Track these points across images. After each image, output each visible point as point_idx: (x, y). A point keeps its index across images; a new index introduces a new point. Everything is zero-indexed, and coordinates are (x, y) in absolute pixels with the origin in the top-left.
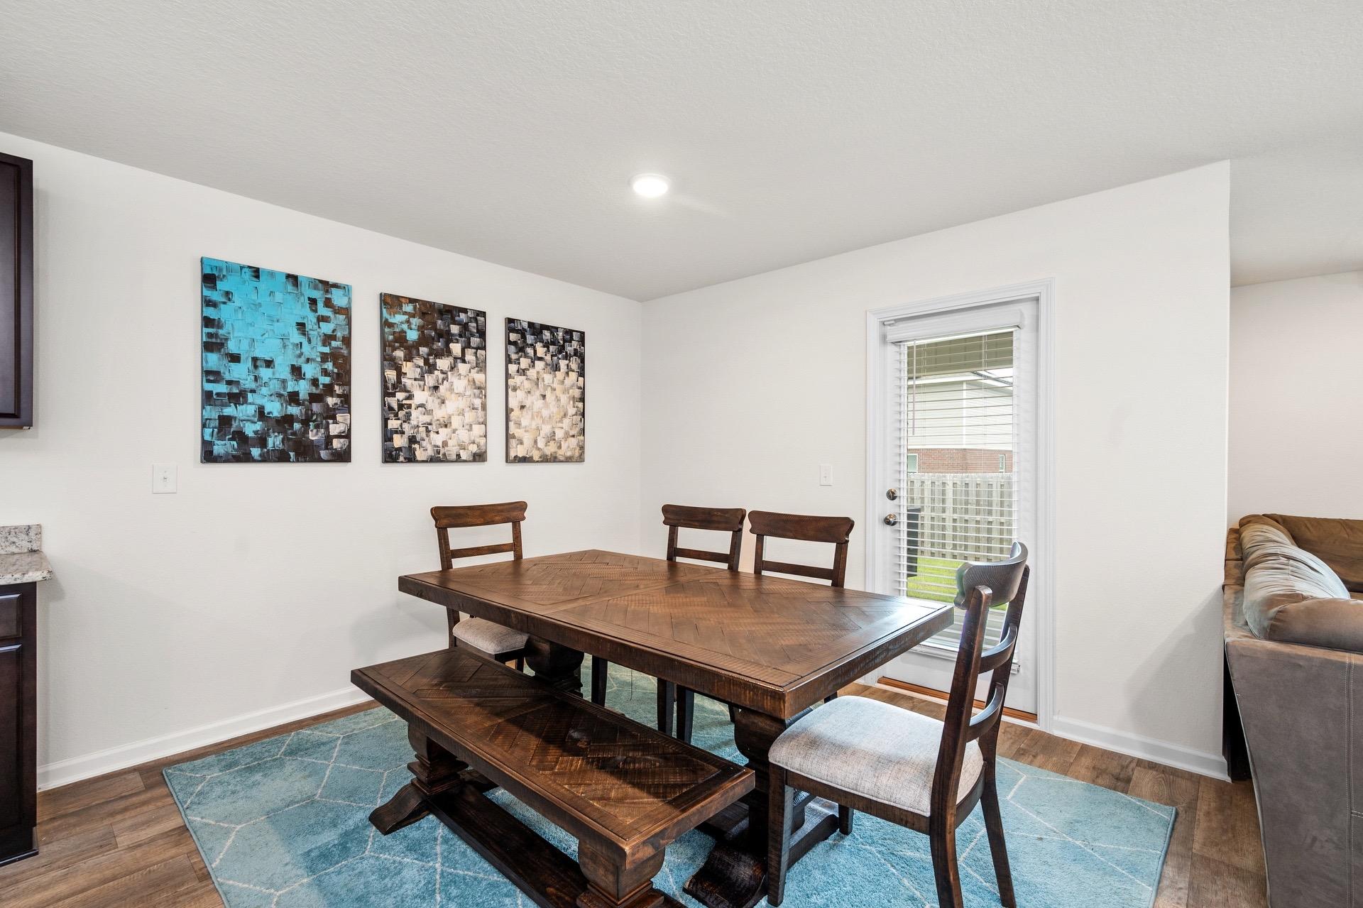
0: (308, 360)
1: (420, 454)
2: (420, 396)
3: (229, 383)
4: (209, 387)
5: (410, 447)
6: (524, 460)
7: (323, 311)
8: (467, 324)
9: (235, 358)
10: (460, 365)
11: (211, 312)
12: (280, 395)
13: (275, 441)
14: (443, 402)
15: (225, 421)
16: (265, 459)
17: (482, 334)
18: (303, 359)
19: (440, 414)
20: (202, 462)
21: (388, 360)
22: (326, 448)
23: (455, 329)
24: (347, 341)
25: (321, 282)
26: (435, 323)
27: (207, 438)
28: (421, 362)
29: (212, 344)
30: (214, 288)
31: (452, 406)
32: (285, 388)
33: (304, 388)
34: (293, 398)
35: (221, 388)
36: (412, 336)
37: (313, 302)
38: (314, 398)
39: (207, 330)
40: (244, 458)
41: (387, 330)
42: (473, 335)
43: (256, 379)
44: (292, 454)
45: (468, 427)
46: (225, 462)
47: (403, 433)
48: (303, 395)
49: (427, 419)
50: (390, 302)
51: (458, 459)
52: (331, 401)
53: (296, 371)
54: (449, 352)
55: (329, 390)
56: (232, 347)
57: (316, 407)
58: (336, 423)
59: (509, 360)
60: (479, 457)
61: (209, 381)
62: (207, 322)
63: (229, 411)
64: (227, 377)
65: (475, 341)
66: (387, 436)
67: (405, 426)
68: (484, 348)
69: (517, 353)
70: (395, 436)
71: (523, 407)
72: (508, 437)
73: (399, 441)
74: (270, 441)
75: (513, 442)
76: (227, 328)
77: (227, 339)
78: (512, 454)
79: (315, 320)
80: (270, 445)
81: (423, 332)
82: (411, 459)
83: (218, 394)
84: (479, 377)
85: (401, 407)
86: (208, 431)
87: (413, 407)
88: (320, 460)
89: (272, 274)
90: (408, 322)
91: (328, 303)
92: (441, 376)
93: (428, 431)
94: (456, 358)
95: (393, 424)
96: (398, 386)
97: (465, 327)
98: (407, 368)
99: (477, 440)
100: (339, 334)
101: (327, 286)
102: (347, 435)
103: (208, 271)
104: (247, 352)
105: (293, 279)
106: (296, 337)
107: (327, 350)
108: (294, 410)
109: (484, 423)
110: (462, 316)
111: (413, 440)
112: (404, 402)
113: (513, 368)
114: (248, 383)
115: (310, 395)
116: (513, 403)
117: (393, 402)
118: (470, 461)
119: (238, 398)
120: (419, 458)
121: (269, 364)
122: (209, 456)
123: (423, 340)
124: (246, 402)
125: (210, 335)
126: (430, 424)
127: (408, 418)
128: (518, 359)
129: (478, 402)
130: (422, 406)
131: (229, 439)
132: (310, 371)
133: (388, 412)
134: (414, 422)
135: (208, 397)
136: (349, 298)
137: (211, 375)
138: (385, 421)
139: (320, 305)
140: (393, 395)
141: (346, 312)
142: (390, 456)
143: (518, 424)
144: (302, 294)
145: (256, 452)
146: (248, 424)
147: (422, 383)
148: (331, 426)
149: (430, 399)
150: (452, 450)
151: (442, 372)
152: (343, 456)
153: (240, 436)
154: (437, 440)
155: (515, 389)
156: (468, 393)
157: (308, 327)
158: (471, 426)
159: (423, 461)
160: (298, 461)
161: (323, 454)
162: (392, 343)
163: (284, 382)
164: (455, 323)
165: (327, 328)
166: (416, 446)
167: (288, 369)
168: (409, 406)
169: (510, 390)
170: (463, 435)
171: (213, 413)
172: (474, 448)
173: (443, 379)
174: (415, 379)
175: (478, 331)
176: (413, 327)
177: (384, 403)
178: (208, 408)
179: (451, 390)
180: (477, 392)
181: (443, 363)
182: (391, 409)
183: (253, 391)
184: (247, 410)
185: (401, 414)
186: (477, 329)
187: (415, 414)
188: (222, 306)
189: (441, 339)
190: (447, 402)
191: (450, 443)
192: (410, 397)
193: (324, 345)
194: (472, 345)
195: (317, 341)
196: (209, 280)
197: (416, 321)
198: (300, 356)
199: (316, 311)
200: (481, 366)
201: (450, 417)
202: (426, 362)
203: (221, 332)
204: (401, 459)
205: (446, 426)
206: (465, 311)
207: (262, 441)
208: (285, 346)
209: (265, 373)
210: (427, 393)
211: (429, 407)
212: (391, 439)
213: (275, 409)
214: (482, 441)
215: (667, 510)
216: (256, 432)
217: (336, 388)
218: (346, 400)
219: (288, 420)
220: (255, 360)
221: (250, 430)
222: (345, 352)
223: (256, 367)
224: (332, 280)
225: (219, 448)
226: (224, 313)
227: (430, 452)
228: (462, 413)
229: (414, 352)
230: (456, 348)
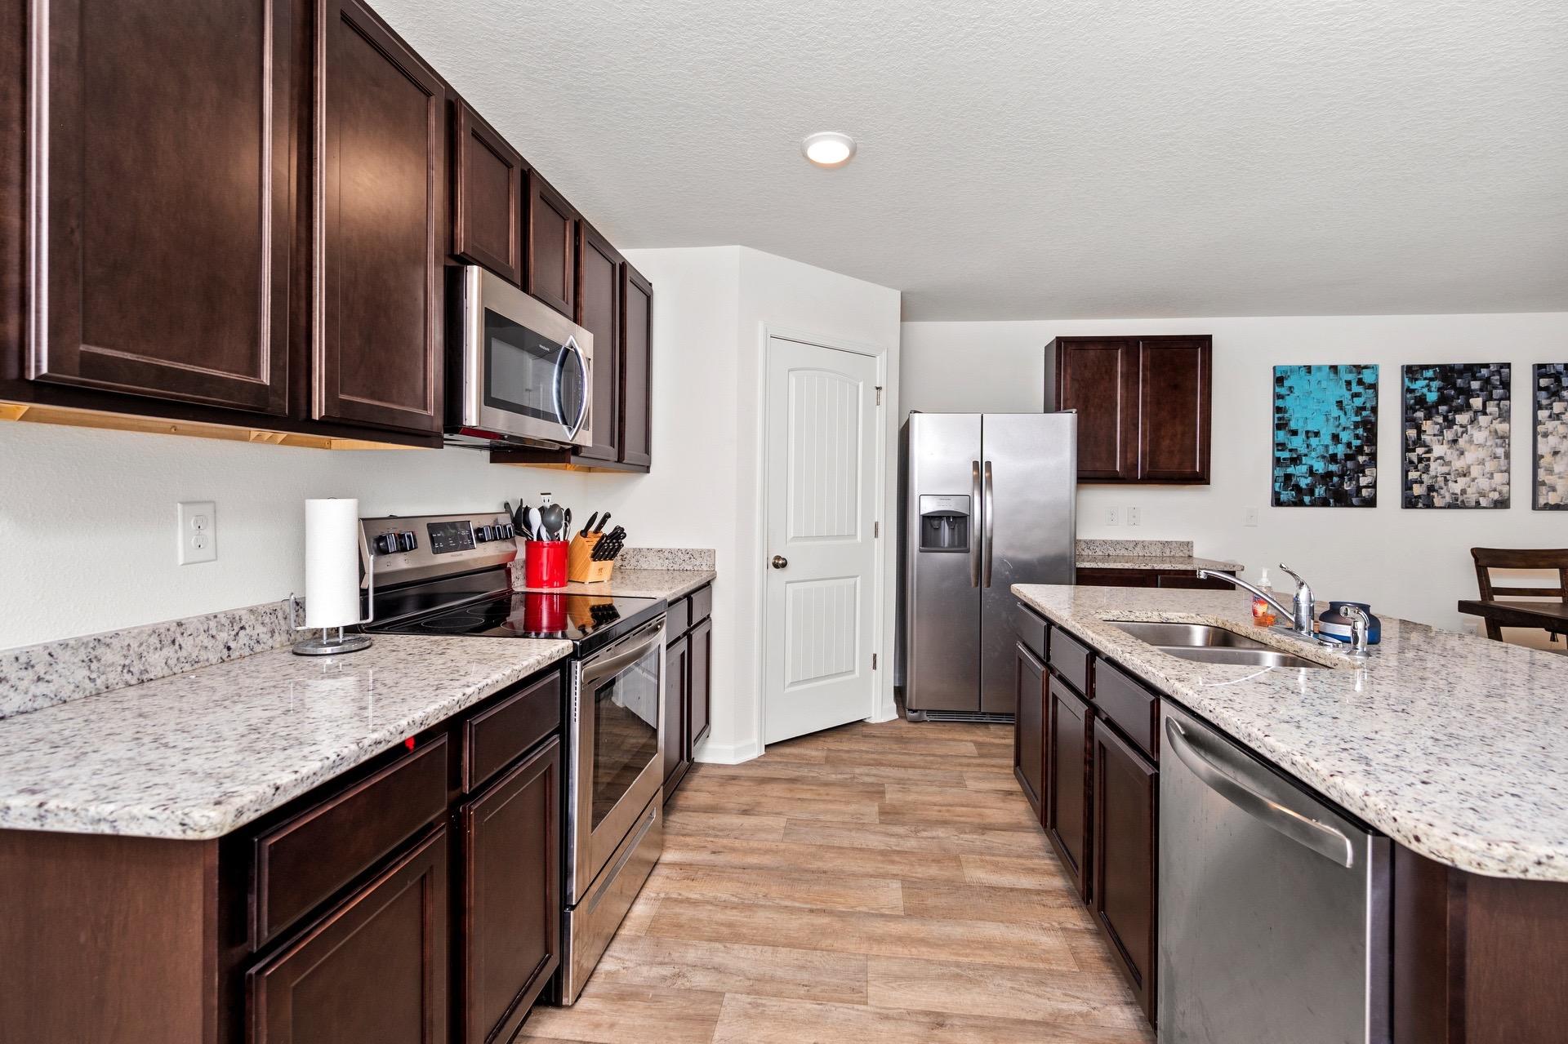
0: (1344, 429)
1: (1437, 501)
2: (1438, 450)
3: (1291, 450)
4: (1278, 454)
5: (1428, 495)
6: (1548, 507)
7: (1356, 388)
8: (1489, 378)
9: (1295, 433)
10: (1482, 419)
11: (1280, 403)
12: (1323, 457)
13: (1320, 491)
14: (1462, 453)
15: (1288, 477)
16: (1313, 504)
17: (1506, 385)
18: (1341, 428)
19: (1458, 464)
20: (1272, 506)
21: (1409, 421)
22: (1357, 496)
23: (1475, 385)
24: (1374, 410)
25: (1355, 366)
26: (1455, 384)
27: (1277, 489)
28: (1440, 420)
29: (1280, 425)
30: (1283, 386)
31: (1470, 457)
32: (1327, 451)
33: (1340, 450)
34: (1333, 458)
35: (1286, 455)
36: (1432, 397)
37: (1349, 383)
38: (1348, 457)
39: (1277, 416)
40: (1299, 503)
41: (1409, 396)
42: (1495, 387)
43: (1308, 446)
44: (1332, 501)
45: (1488, 475)
46: (1289, 505)
47: (1421, 482)
48: (1340, 456)
49: (1445, 469)
50: (1411, 372)
51: (1478, 505)
52: (1361, 459)
53: (1336, 438)
54: (1468, 407)
55: (1360, 450)
56: (1293, 425)
57: (1350, 464)
58: (1364, 476)
59: (1537, 406)
60: (1502, 503)
61: (1278, 450)
62: (1278, 410)
63: (1290, 470)
64: (1290, 447)
65: (1498, 393)
66: (1407, 485)
67: (1425, 477)
68: (1509, 398)
69: (1549, 398)
70: (1414, 486)
71: (1556, 453)
72: (1536, 484)
73: (1418, 490)
74: (1317, 491)
75: (1543, 490)
76: (1290, 411)
77: (1289, 420)
78: (1542, 501)
79: (1350, 397)
80: (1317, 494)
81: (1442, 393)
82: (1430, 505)
83: (1284, 459)
84: (1502, 427)
85: (1420, 460)
86: (1278, 485)
87: (1432, 459)
88: (1352, 505)
89: (1319, 368)
90: (1428, 385)
91: (1360, 382)
92: (1460, 430)
93: (1446, 480)
94: (1476, 412)
95: (1413, 475)
96: (1419, 442)
97: (1487, 381)
98: (1428, 426)
99: (1499, 488)
100: (1368, 405)
101: (1359, 368)
102: (1373, 485)
103: (1278, 375)
104: (1303, 427)
105: (1334, 369)
106: (1336, 412)
107: (1358, 419)
108: (1333, 468)
109: (1508, 471)
110: (1484, 371)
111: (1431, 489)
112: (1423, 456)
113: (1543, 414)
114: (1303, 450)
115: (1345, 455)
116: (1543, 449)
117: (1413, 457)
118: (1491, 508)
119: (1296, 461)
120: (1436, 505)
121: (1317, 434)
122: (1277, 502)
123: (1443, 400)
124: (1301, 463)
125: (1279, 419)
126: (1449, 474)
127: (1427, 470)
128: (1551, 404)
129: (1500, 451)
130: (1441, 458)
131: (1291, 490)
132: (1345, 437)
133: (1407, 465)
134: (1432, 472)
135: (1277, 462)
136: (1377, 375)
137: (1279, 446)
138: (1405, 473)
139: (1354, 385)
140: (1414, 450)
141: (1374, 387)
142: (1410, 502)
143: (1550, 471)
144: (1341, 379)
145: (1307, 499)
146: (1302, 479)
147: (1441, 438)
148: (1361, 479)
149: (1449, 452)
150: (1471, 495)
151: (1462, 426)
152: (1371, 503)
153: (1297, 488)
154: (1456, 488)
155: (1545, 435)
156: (1489, 443)
157: (1345, 403)
158: (1492, 474)
159: (1441, 508)
160: (1336, 506)
161: (1354, 500)
162: (1414, 408)
163: (1327, 447)
164: (1475, 379)
165: (1358, 402)
166: (1435, 494)
167: (1329, 437)
168: (1428, 459)
169: (1539, 437)
170: (1484, 483)
171: (1280, 472)
172: (1495, 496)
173: (1463, 433)
174: (1434, 435)
175: (1502, 382)
176: (1433, 389)
177: (1404, 458)
178: (1278, 468)
179: (1471, 441)
180: (1499, 441)
181: (1462, 418)
182: (1411, 462)
183: (1306, 455)
184: (1303, 469)
185: (1420, 466)
186: (1501, 381)
187: (1433, 465)
188: (1287, 397)
189: (1460, 397)
190: (1466, 453)
191: (1469, 491)
192: (1430, 451)
193: (1356, 415)
194: (1494, 397)
195: (1351, 413)
196: (1279, 381)
197: (1435, 384)
198: (1338, 426)
199: (1350, 390)
200: (1505, 416)
201: (1469, 467)
202: (1446, 418)
203: (1286, 415)
204: (1420, 505)
205: (1465, 475)
206: (1487, 366)
207: (1311, 492)
208: (1328, 420)
209: (1314, 441)
210: (1445, 446)
211: (1447, 459)
212: (1411, 489)
213: (1320, 467)
214: (1505, 489)
216: (1307, 485)
217: (1366, 448)
218: (1373, 458)
219: (1329, 475)
220: (1307, 432)
221: (1304, 483)
222: (1373, 419)
223: (1308, 438)
224: (1363, 363)
225: (1284, 497)
226: (1289, 403)
227: (1448, 499)
228: (1482, 463)
229: (1434, 411)
230: (1476, 403)
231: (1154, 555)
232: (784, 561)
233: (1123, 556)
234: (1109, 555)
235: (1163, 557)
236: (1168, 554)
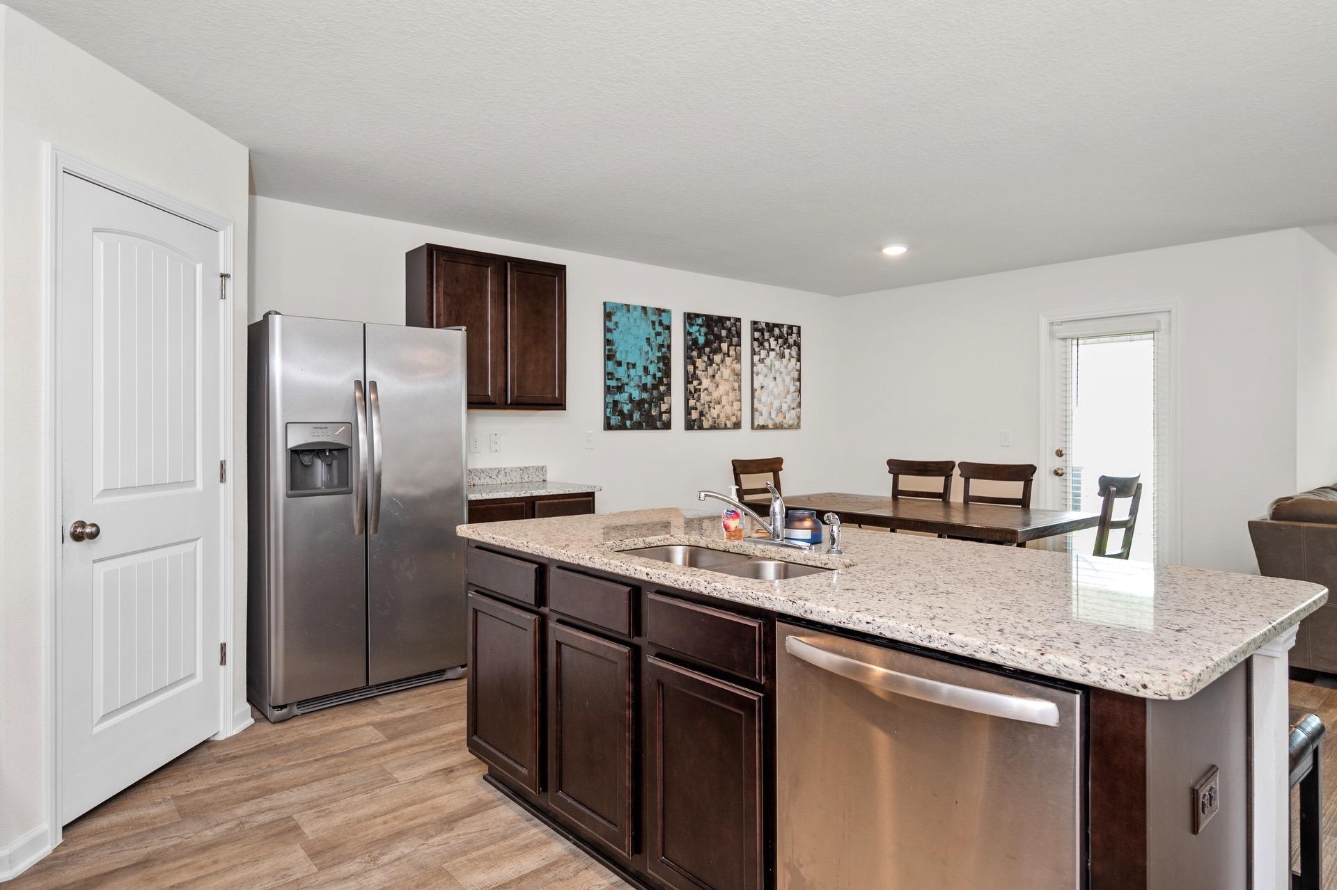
0: (651, 362)
1: (706, 424)
2: (706, 383)
3: (617, 379)
4: (609, 382)
5: (700, 418)
6: (763, 427)
7: (659, 329)
8: (730, 329)
9: (619, 364)
10: (728, 360)
11: (609, 336)
12: (638, 386)
13: (636, 416)
14: (717, 386)
15: (616, 403)
16: (632, 428)
17: (739, 335)
18: (649, 362)
19: (716, 395)
20: (604, 429)
21: (689, 359)
22: (659, 421)
23: (724, 333)
24: (669, 347)
25: (657, 309)
26: (713, 331)
27: (608, 415)
28: (705, 358)
29: (609, 356)
30: (611, 320)
31: (724, 387)
32: (641, 381)
33: (649, 380)
34: (644, 388)
35: (613, 383)
36: (701, 340)
37: (653, 323)
38: (655, 387)
39: (607, 347)
40: (622, 427)
41: (689, 338)
42: (734, 336)
43: (629, 376)
44: (644, 424)
45: (730, 404)
46: (616, 429)
47: (696, 409)
48: (649, 386)
49: (708, 398)
50: (690, 318)
51: (726, 428)
52: (662, 388)
53: (646, 369)
54: (720, 349)
55: (661, 382)
56: (619, 357)
57: (655, 393)
58: (664, 403)
59: (753, 353)
60: (737, 426)
61: (609, 379)
62: (608, 342)
63: (617, 397)
64: (616, 376)
65: (735, 340)
66: (688, 411)
67: (698, 403)
68: (740, 345)
69: (759, 347)
70: (693, 411)
71: (762, 387)
72: (753, 410)
73: (695, 415)
74: (635, 415)
75: (756, 414)
76: (616, 345)
77: (616, 352)
78: (756, 424)
79: (654, 335)
80: (635, 419)
81: (707, 337)
82: (701, 428)
83: (613, 387)
84: (736, 366)
85: (696, 390)
86: (608, 410)
87: (702, 390)
88: (656, 428)
89: (635, 307)
90: (699, 331)
91: (661, 323)
92: (716, 367)
93: (709, 407)
94: (724, 354)
95: (692, 403)
96: (695, 377)
97: (729, 330)
98: (699, 363)
99: (736, 413)
100: (666, 344)
101: (660, 311)
102: (669, 411)
103: (608, 310)
104: (625, 359)
105: (644, 309)
106: (646, 348)
107: (660, 354)
108: (645, 396)
109: (740, 400)
110: (728, 323)
111: (702, 414)
112: (697, 387)
113: (756, 358)
114: (625, 380)
115: (652, 385)
116: (756, 386)
117: (691, 387)
118: (732, 429)
119: (620, 389)
120: (705, 427)
121: (634, 366)
122: (608, 426)
123: (708, 343)
124: (624, 391)
125: (609, 350)
126: (711, 402)
127: (699, 400)
128: (759, 351)
129: (736, 385)
130: (706, 389)
131: (618, 415)
132: (652, 369)
133: (689, 395)
134: (702, 401)
135: (608, 389)
136: (670, 319)
137: (609, 375)
138: (687, 401)
139: (657, 324)
140: (691, 383)
141: (668, 328)
142: (690, 426)
143: (760, 400)
144: (649, 319)
145: (628, 423)
146: (625, 405)
147: (706, 373)
148: (662, 405)
149: (711, 384)
150: (722, 420)
151: (718, 365)
152: (667, 426)
153: (621, 413)
154: (714, 413)
155: (757, 374)
156: (731, 379)
157: (651, 340)
158: (732, 403)
159: (707, 429)
160: (646, 429)
161: (659, 424)
162: (692, 346)
163: (640, 377)
164: (724, 328)
165: (660, 340)
166: (703, 418)
167: (642, 369)
168: (700, 390)
169: (755, 375)
170: (728, 410)
171: (610, 399)
172: (734, 419)
173: (718, 370)
174: (703, 371)
175: (736, 334)
176: (702, 334)
177: (686, 389)
178: (608, 395)
179: (722, 377)
180: (736, 377)
181: (717, 358)
182: (691, 392)
183: (627, 384)
184: (625, 396)
185: (696, 395)
186: (736, 331)
187: (703, 395)
188: (614, 331)
189: (716, 341)
190: (719, 386)
191: (722, 415)
192: (700, 384)
193: (659, 351)
194: (734, 343)
195: (655, 349)
196: (608, 316)
197: (703, 330)
198: (647, 360)
199: (654, 329)
200: (738, 359)
201: (721, 397)
202: (709, 357)
203: (614, 348)
204: (696, 427)
205: (719, 403)
206: (729, 319)
207: (631, 417)
208: (641, 354)
209: (632, 372)
210: (709, 380)
211: (710, 390)
212: (690, 414)
213: (636, 395)
214: (739, 413)
215: (890, 463)
216: (628, 410)
217: (664, 379)
218: (669, 386)
219: (642, 401)
220: (628, 364)
221: (626, 408)
222: (668, 355)
223: (628, 368)
224: (662, 307)
225: (613, 421)
226: (614, 336)
227: (711, 422)
228: (727, 394)
229: (703, 351)
230: (724, 346)
231: (514, 481)
232: (94, 529)
233: (488, 485)
234: (474, 485)
235: (522, 483)
236: (526, 480)
